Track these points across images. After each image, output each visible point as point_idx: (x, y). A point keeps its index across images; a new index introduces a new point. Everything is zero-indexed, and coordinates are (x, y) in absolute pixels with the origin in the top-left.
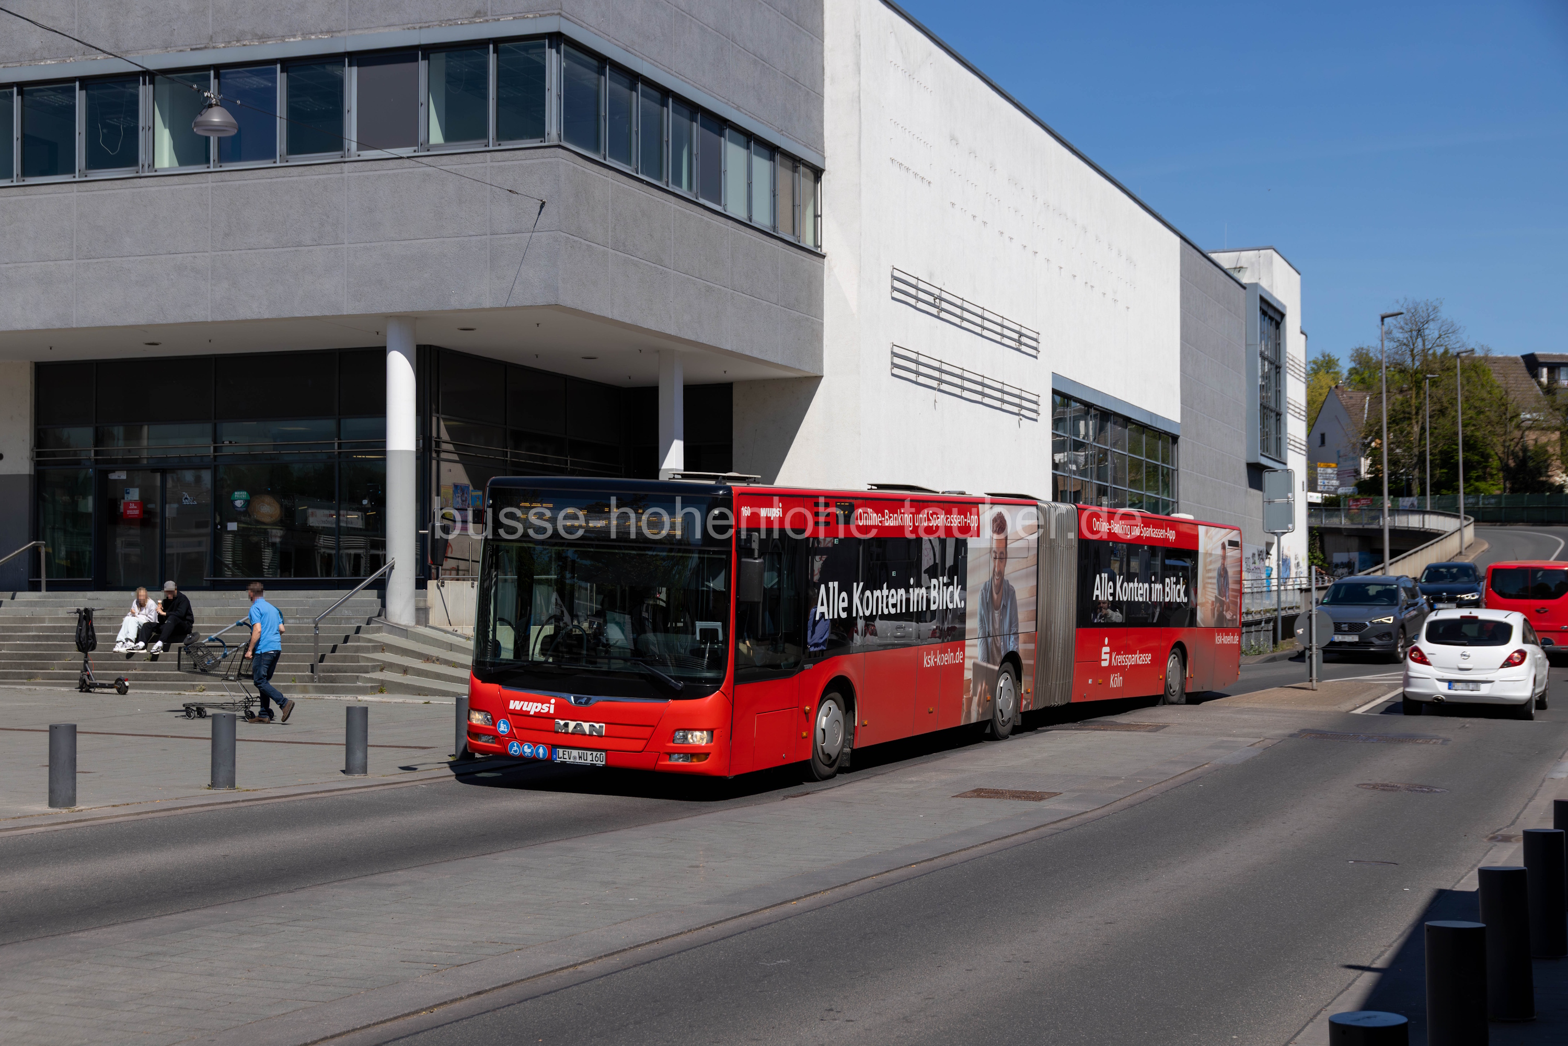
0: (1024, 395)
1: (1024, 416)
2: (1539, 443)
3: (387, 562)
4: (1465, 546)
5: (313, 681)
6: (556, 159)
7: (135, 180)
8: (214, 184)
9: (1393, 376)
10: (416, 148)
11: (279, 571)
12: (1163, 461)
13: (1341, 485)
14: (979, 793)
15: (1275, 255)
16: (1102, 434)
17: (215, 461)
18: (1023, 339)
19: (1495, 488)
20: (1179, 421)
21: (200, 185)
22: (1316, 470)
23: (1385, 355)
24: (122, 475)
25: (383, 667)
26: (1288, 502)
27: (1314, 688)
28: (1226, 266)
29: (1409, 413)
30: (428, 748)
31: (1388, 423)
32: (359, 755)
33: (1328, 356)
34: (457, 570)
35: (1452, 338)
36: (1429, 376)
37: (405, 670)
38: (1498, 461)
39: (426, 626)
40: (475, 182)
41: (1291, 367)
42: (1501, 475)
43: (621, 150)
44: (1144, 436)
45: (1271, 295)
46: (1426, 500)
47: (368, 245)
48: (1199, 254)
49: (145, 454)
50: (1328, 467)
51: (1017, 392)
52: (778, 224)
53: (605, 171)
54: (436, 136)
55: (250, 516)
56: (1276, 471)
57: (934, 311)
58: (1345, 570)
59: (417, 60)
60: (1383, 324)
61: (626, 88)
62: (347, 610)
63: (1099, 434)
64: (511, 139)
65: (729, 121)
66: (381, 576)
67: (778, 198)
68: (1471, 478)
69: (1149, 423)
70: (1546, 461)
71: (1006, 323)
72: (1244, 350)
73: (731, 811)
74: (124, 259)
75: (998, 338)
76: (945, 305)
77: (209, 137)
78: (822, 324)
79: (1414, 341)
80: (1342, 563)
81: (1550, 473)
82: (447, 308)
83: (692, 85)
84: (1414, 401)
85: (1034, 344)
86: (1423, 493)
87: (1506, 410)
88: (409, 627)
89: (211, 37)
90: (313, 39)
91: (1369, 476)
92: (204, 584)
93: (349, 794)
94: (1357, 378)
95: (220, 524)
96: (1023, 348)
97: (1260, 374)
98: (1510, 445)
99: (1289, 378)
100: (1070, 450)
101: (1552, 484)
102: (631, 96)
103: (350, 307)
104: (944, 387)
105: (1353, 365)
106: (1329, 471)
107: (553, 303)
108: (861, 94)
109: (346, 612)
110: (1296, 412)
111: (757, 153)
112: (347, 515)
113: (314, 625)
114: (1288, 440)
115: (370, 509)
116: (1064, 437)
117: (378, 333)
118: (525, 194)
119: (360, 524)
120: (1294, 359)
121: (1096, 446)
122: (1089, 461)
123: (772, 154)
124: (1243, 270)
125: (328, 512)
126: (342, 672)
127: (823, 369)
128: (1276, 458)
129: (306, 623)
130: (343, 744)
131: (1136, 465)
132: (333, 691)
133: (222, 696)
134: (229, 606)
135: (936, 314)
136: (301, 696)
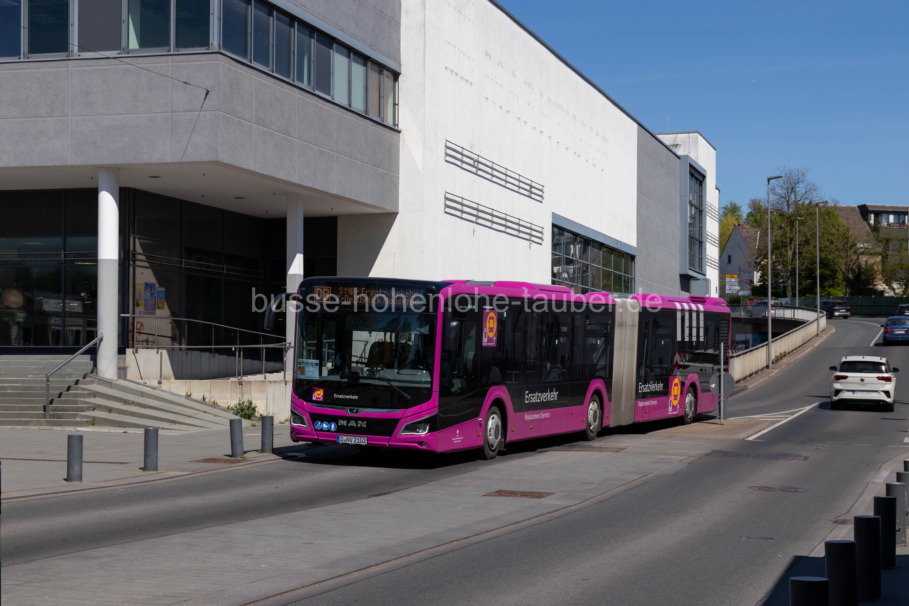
0: (533, 227)
1: (533, 242)
2: (868, 263)
3: (98, 336)
4: (820, 330)
5: (45, 418)
6: (217, 61)
9: (775, 218)
10: (119, 52)
11: (22, 340)
12: (625, 273)
13: (741, 290)
14: (500, 493)
15: (700, 137)
16: (585, 255)
18: (532, 190)
19: (840, 292)
20: (635, 246)
22: (725, 280)
23: (770, 204)
25: (95, 407)
27: (722, 424)
28: (667, 143)
29: (785, 243)
30: (125, 463)
31: (772, 249)
32: (76, 468)
33: (735, 204)
34: (147, 341)
35: (814, 194)
36: (798, 218)
37: (110, 410)
38: (842, 275)
39: (125, 380)
40: (160, 76)
41: (709, 211)
42: (844, 283)
43: (262, 58)
44: (613, 255)
45: (697, 163)
46: (796, 300)
47: (85, 118)
48: (650, 136)
50: (733, 277)
51: (529, 225)
52: (369, 109)
53: (251, 71)
54: (134, 43)
55: (2, 303)
56: (699, 280)
57: (474, 170)
58: (743, 346)
60: (769, 184)
61: (266, 14)
62: (70, 368)
63: (583, 255)
64: (186, 46)
65: (336, 38)
66: (94, 345)
67: (369, 92)
68: (826, 286)
69: (616, 247)
70: (872, 275)
71: (522, 179)
72: (679, 200)
73: (333, 505)
75: (516, 189)
76: (480, 166)
78: (398, 178)
79: (789, 195)
80: (741, 341)
81: (875, 283)
82: (141, 162)
83: (311, 14)
84: (788, 235)
85: (540, 193)
86: (794, 295)
87: (848, 241)
88: (113, 380)
91: (759, 284)
94: (752, 219)
96: (533, 196)
97: (689, 216)
98: (850, 265)
99: (708, 218)
100: (564, 265)
101: (877, 290)
102: (269, 20)
103: (72, 161)
104: (480, 221)
105: (750, 210)
106: (733, 280)
107: (214, 160)
108: (426, 23)
109: (69, 370)
110: (712, 241)
111: (355, 61)
112: (70, 303)
113: (46, 379)
114: (707, 260)
115: (86, 299)
116: (560, 255)
117: (92, 178)
118: (195, 85)
119: (80, 310)
120: (711, 206)
121: (581, 262)
122: (576, 272)
123: (365, 61)
124: (679, 146)
125: (56, 301)
126: (66, 411)
127: (399, 207)
128: (699, 272)
129: (41, 378)
130: (66, 461)
131: (607, 275)
132: (59, 424)
135: (475, 172)
136: (37, 428)
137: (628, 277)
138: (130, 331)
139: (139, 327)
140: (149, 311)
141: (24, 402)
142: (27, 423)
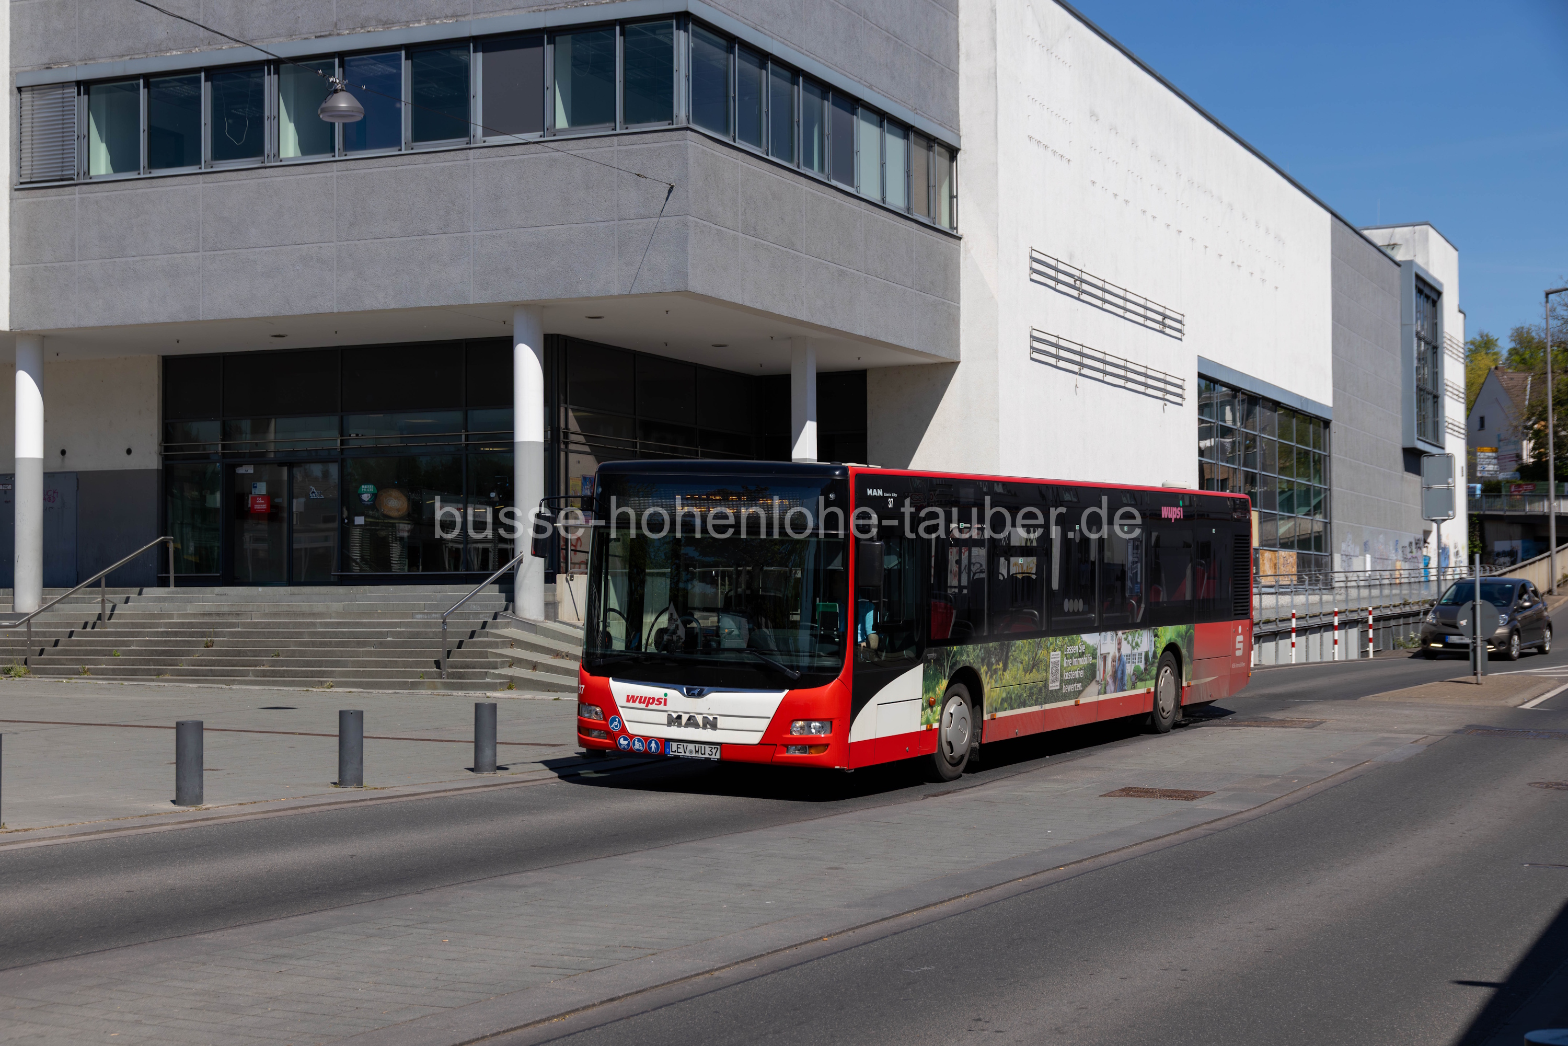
0: (1169, 379)
1: (1167, 401)
3: (515, 556)
5: (441, 678)
6: (685, 142)
7: (260, 171)
8: (339, 173)
9: (1559, 355)
10: (542, 133)
11: (408, 564)
12: (1315, 447)
13: (1502, 469)
14: (1128, 792)
15: (1432, 232)
16: (1251, 420)
17: (342, 454)
18: (1168, 321)
20: (1331, 405)
21: (326, 174)
22: (1476, 455)
23: (1549, 335)
24: (250, 470)
25: (512, 663)
26: (1448, 489)
27: (1479, 682)
28: (1379, 242)
30: (558, 745)
31: (1554, 405)
32: (488, 752)
33: (1487, 336)
37: (535, 666)
39: (555, 621)
40: (602, 166)
41: (1448, 347)
43: (751, 133)
44: (1294, 421)
45: (1427, 273)
47: (494, 233)
48: (1351, 231)
49: (272, 447)
50: (1488, 451)
51: (1162, 376)
52: (913, 206)
53: (735, 153)
54: (562, 121)
55: (378, 510)
56: (1433, 455)
57: (1075, 293)
58: (1507, 559)
59: (543, 46)
60: (1547, 302)
61: (757, 68)
62: (475, 605)
63: (1248, 420)
64: (638, 122)
65: (861, 100)
66: (510, 570)
67: (913, 179)
69: (1299, 407)
71: (1149, 305)
72: (1399, 330)
73: (870, 810)
74: (249, 250)
75: (1141, 320)
76: (1085, 287)
77: (334, 123)
78: (959, 308)
80: (1504, 552)
82: (574, 296)
83: (823, 64)
85: (1178, 326)
88: (538, 622)
89: (336, 24)
90: (438, 24)
91: (1532, 460)
92: (332, 579)
93: (479, 793)
94: (1518, 358)
95: (347, 518)
97: (1415, 355)
99: (1446, 358)
100: (1217, 437)
102: (761, 75)
103: (476, 296)
104: (1085, 371)
105: (1512, 345)
106: (1489, 455)
107: (683, 290)
108: (998, 70)
109: (473, 607)
110: (1454, 394)
111: (889, 132)
113: (442, 620)
114: (1446, 424)
115: (496, 502)
116: (1211, 422)
117: (505, 323)
118: (653, 178)
120: (1452, 340)
121: (1243, 431)
122: (1237, 447)
123: (906, 133)
124: (1398, 246)
126: (471, 668)
127: (960, 354)
128: (1433, 443)
129: (435, 619)
130: (472, 742)
131: (1286, 451)
132: (461, 687)
133: (350, 692)
134: (356, 601)
135: (1077, 296)
136: (430, 693)
137: (1319, 453)
138: (562, 549)
139: (574, 544)
141: (411, 654)
142: (413, 686)
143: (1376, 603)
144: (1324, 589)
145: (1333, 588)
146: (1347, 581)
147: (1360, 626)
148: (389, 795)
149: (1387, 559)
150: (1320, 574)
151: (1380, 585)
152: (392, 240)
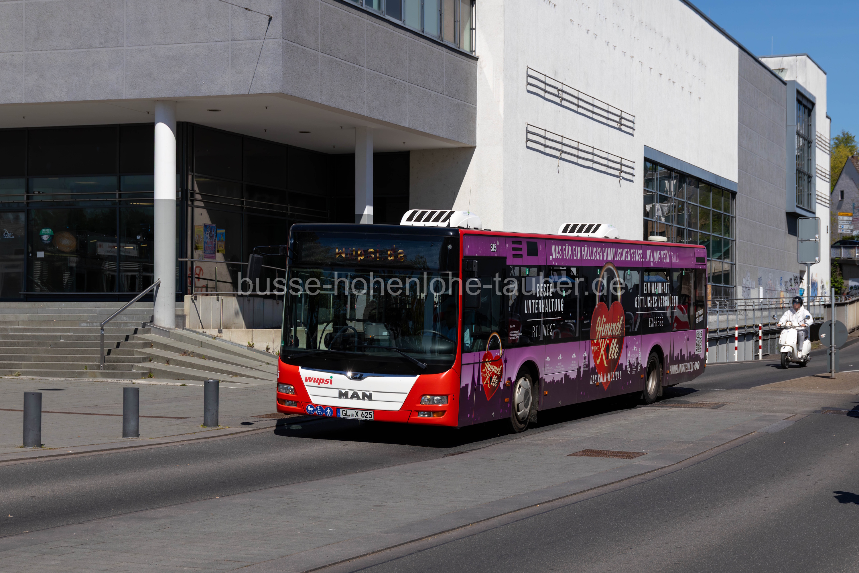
0: (623, 162)
1: (624, 178)
3: (154, 281)
5: (99, 369)
8: (27, 2)
11: (75, 287)
12: (725, 211)
14: (587, 453)
15: (809, 61)
16: (681, 191)
17: (28, 206)
18: (623, 121)
20: (737, 181)
22: (837, 218)
25: (151, 359)
26: (815, 242)
27: (833, 377)
28: (772, 67)
30: (184, 418)
32: (132, 423)
33: (847, 134)
34: (207, 287)
37: (168, 361)
39: (183, 329)
40: (220, 2)
41: (819, 142)
44: (711, 192)
45: (805, 90)
47: (141, 48)
48: (752, 59)
50: (846, 215)
51: (618, 160)
52: (444, 35)
55: (54, 247)
56: (807, 218)
57: (558, 100)
62: (125, 316)
63: (678, 191)
66: (151, 291)
69: (715, 183)
71: (610, 109)
72: (785, 130)
75: (604, 120)
76: (565, 96)
78: (476, 108)
82: (200, 95)
85: (631, 124)
88: (170, 329)
92: (22, 297)
93: (126, 452)
95: (31, 252)
96: (623, 128)
97: (796, 147)
99: (817, 150)
100: (657, 202)
103: (127, 94)
104: (565, 156)
106: (847, 218)
107: (278, 92)
109: (124, 318)
110: (822, 175)
112: (125, 247)
113: (101, 328)
114: (817, 196)
115: (141, 242)
116: (653, 192)
117: (148, 113)
118: (257, 11)
119: (135, 254)
120: (821, 137)
121: (676, 199)
122: (671, 210)
124: (784, 70)
125: (111, 244)
126: (121, 362)
127: (476, 141)
128: (807, 209)
129: (95, 326)
130: (122, 415)
131: (705, 214)
132: (114, 376)
133: (32, 379)
134: (38, 313)
135: (559, 102)
136: (91, 380)
137: (728, 215)
138: (189, 277)
139: (198, 272)
140: (208, 255)
141: (77, 352)
142: (80, 375)
143: (765, 321)
144: (729, 311)
145: (736, 311)
146: (746, 305)
147: (754, 337)
148: (60, 454)
149: (774, 290)
150: (727, 300)
151: (769, 308)
152: (65, 51)
